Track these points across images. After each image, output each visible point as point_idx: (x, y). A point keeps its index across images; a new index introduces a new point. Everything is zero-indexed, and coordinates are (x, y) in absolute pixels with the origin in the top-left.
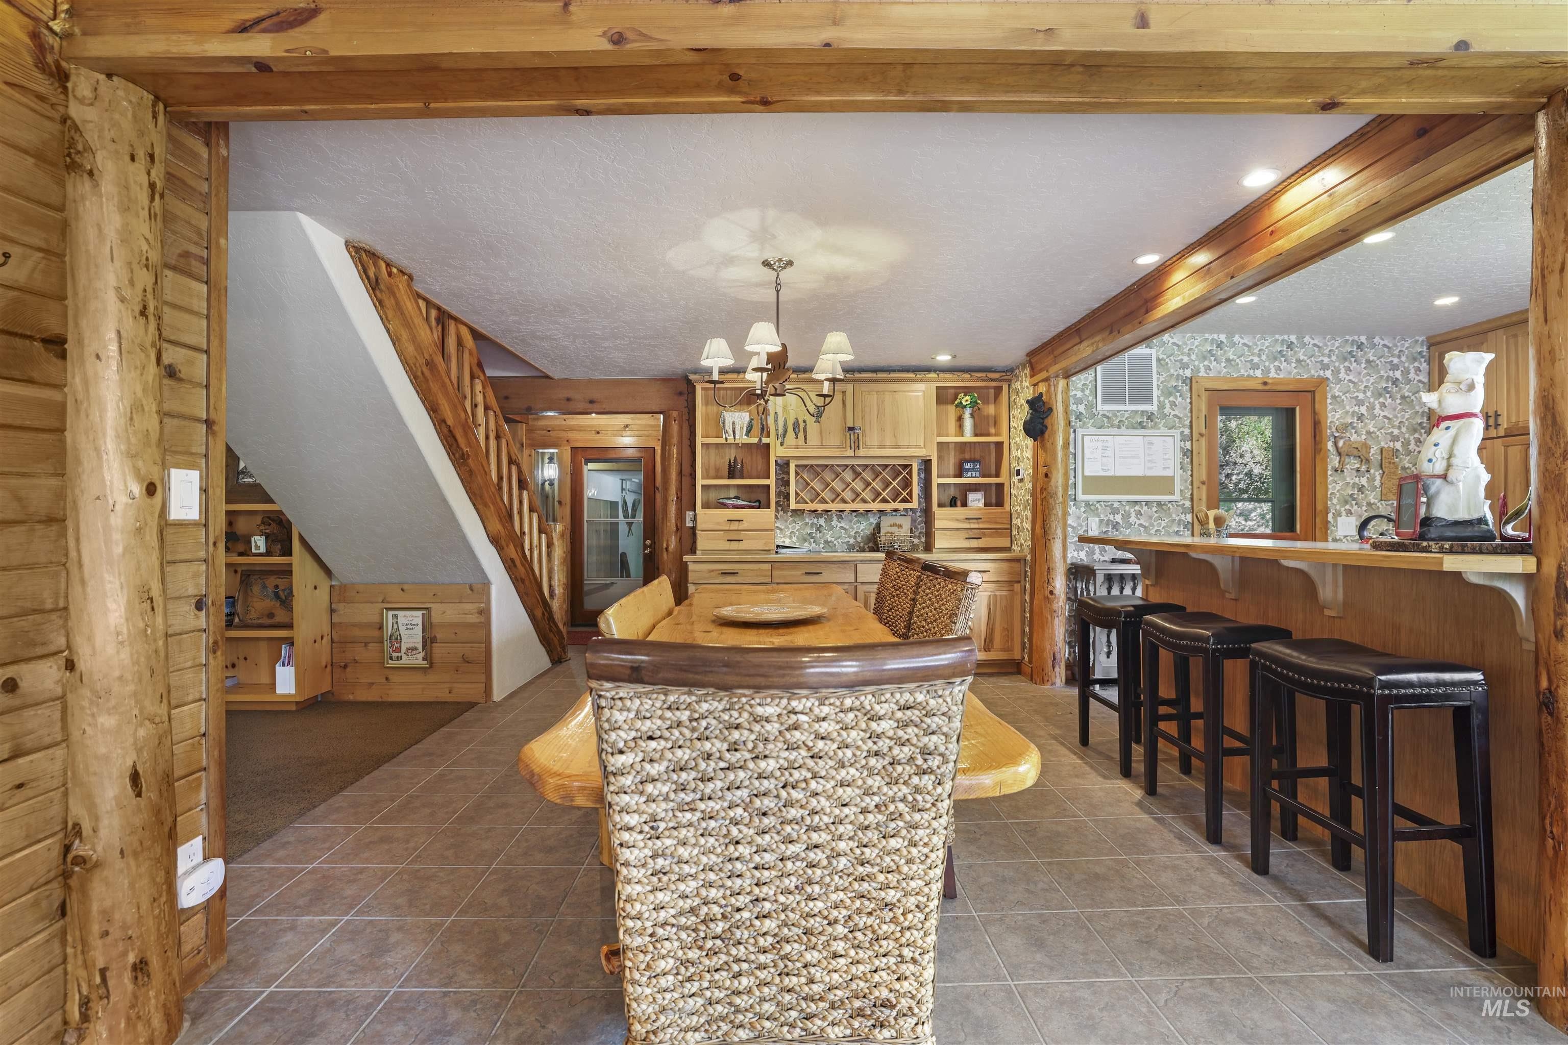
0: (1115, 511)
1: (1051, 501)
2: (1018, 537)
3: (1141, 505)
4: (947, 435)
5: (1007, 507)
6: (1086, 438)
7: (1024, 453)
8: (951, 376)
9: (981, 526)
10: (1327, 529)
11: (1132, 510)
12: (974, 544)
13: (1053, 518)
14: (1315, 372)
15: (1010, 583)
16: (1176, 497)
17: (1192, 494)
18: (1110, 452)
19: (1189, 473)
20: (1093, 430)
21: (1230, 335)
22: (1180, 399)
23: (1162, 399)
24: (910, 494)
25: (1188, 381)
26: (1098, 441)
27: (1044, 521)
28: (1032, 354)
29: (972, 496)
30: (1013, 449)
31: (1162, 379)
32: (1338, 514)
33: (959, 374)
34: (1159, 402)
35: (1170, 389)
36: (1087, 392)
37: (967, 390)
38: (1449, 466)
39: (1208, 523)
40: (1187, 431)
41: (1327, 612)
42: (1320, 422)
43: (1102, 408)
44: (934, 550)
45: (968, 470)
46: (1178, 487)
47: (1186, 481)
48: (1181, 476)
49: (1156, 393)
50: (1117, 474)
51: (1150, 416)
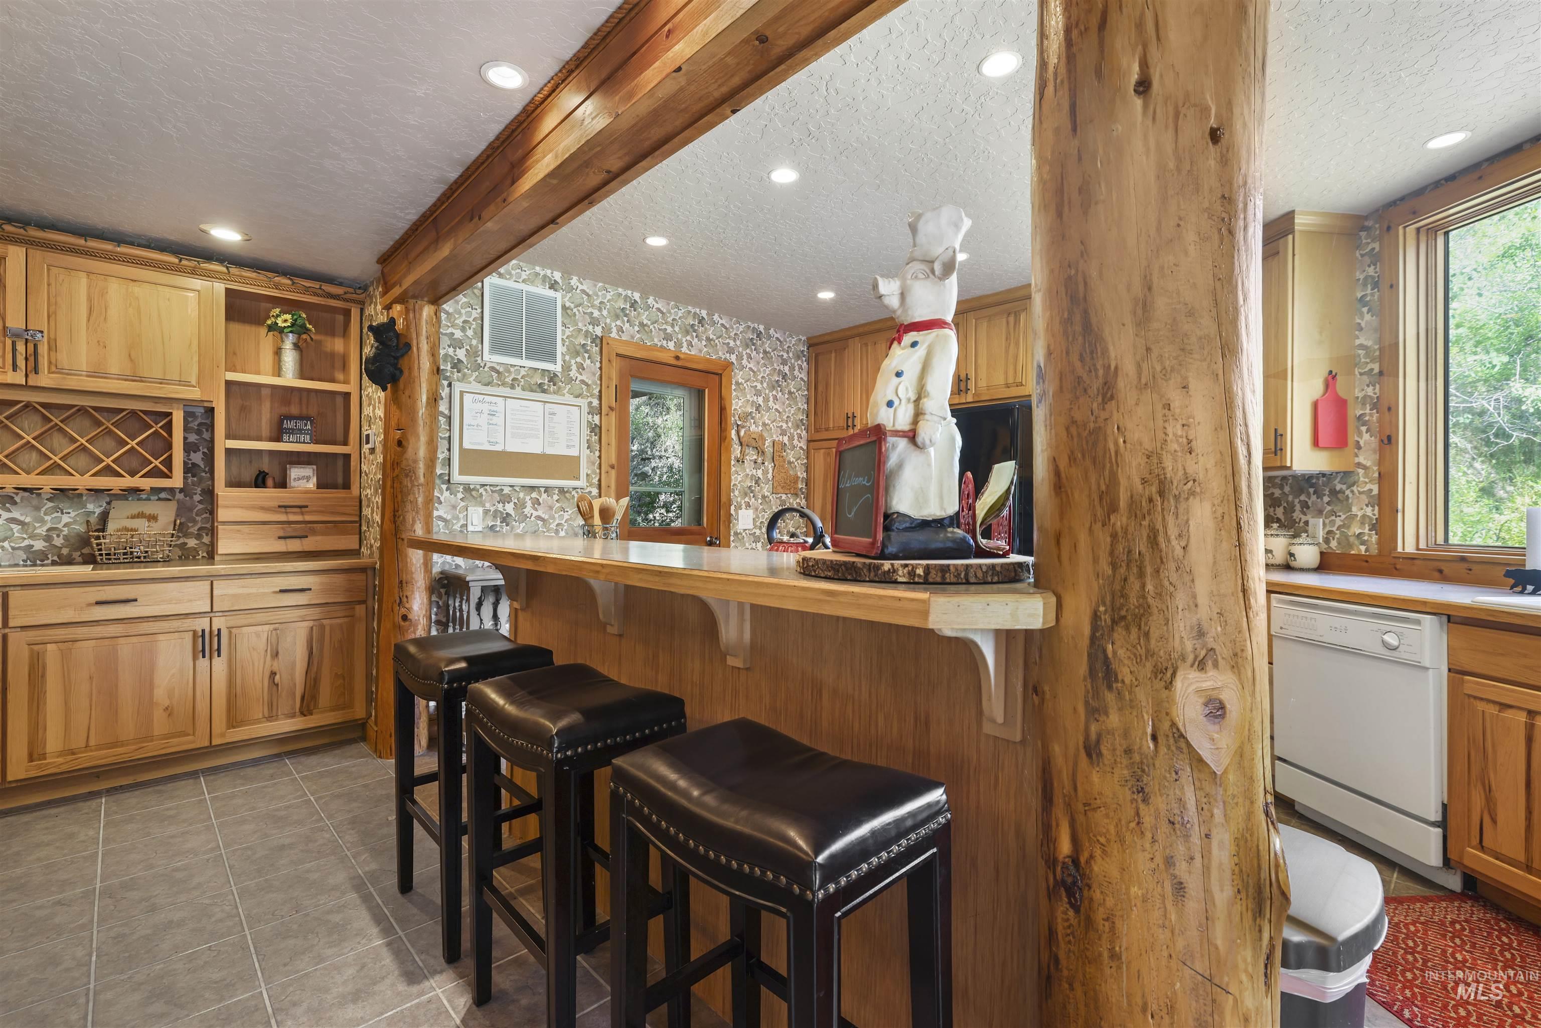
0: (506, 499)
1: (407, 482)
2: (367, 534)
3: (540, 492)
4: (258, 373)
5: (355, 490)
6: (467, 397)
7: (377, 411)
8: (254, 275)
9: (308, 518)
10: (730, 522)
11: (528, 498)
12: (294, 545)
13: (409, 507)
14: (722, 355)
15: (349, 604)
16: (582, 483)
17: (600, 480)
18: (499, 420)
19: (597, 454)
20: (479, 388)
21: (644, 296)
22: (588, 362)
23: (567, 358)
24: (168, 462)
25: (598, 341)
26: (483, 402)
27: (395, 511)
28: (385, 259)
29: (295, 472)
30: (365, 404)
31: (568, 332)
32: (739, 507)
33: (270, 275)
34: (564, 361)
35: (578, 347)
36: (470, 333)
37: (288, 305)
38: (918, 414)
39: (593, 517)
40: (596, 402)
41: (731, 661)
42: (725, 409)
43: (490, 358)
44: (217, 558)
45: (291, 432)
46: (584, 470)
47: (593, 464)
48: (588, 457)
49: (560, 349)
50: (509, 449)
51: (553, 378)
